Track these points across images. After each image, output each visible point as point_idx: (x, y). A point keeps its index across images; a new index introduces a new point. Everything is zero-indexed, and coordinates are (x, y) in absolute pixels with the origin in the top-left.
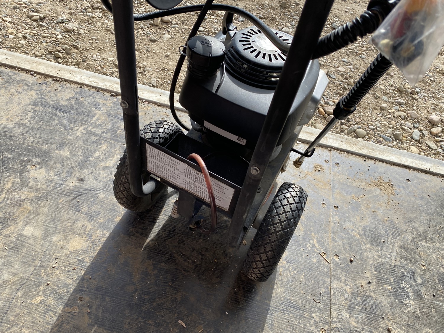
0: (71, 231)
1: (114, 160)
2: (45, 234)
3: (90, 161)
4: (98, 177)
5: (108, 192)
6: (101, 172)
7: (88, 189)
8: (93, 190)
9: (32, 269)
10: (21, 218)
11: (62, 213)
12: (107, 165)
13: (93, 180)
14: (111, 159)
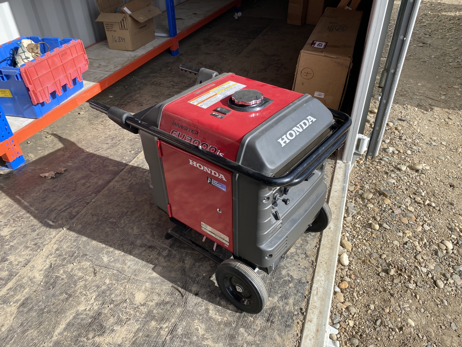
0: (151, 293)
1: (216, 316)
2: (153, 278)
3: (216, 298)
4: (198, 306)
5: (182, 314)
6: (203, 308)
7: (187, 299)
8: (185, 303)
9: (129, 275)
10: (169, 264)
11: (168, 285)
12: (210, 311)
13: (195, 302)
14: (218, 314)
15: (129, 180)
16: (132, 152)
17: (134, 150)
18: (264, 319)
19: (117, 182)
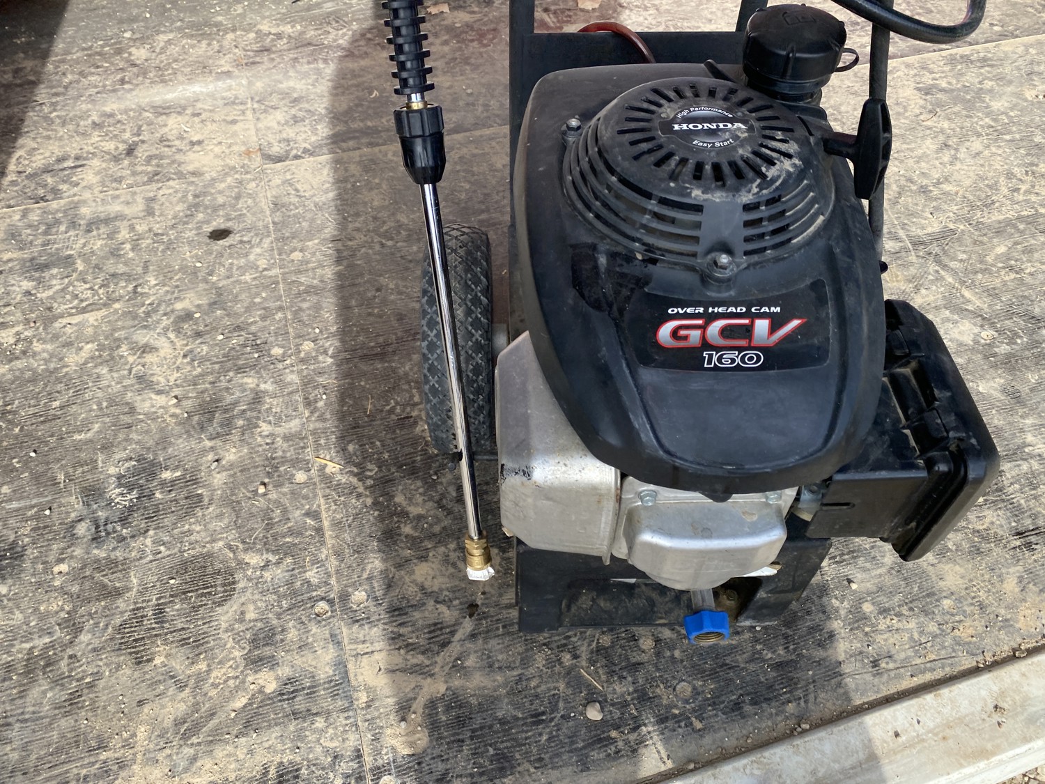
15: (938, 76)
16: (996, 28)
17: (1002, 26)
18: (1014, 524)
19: (908, 66)
